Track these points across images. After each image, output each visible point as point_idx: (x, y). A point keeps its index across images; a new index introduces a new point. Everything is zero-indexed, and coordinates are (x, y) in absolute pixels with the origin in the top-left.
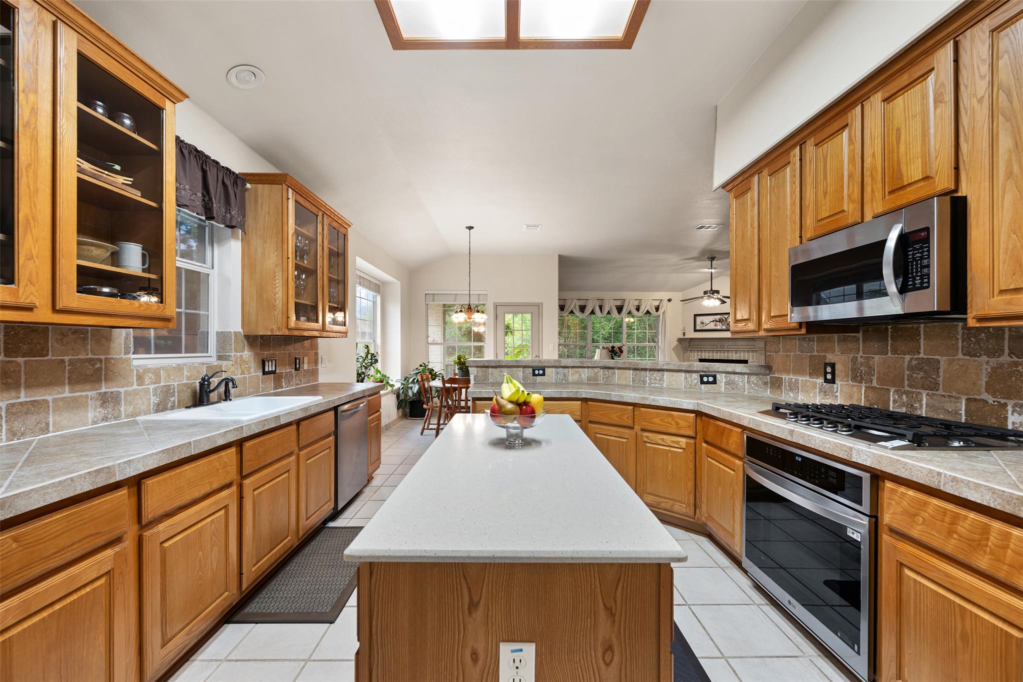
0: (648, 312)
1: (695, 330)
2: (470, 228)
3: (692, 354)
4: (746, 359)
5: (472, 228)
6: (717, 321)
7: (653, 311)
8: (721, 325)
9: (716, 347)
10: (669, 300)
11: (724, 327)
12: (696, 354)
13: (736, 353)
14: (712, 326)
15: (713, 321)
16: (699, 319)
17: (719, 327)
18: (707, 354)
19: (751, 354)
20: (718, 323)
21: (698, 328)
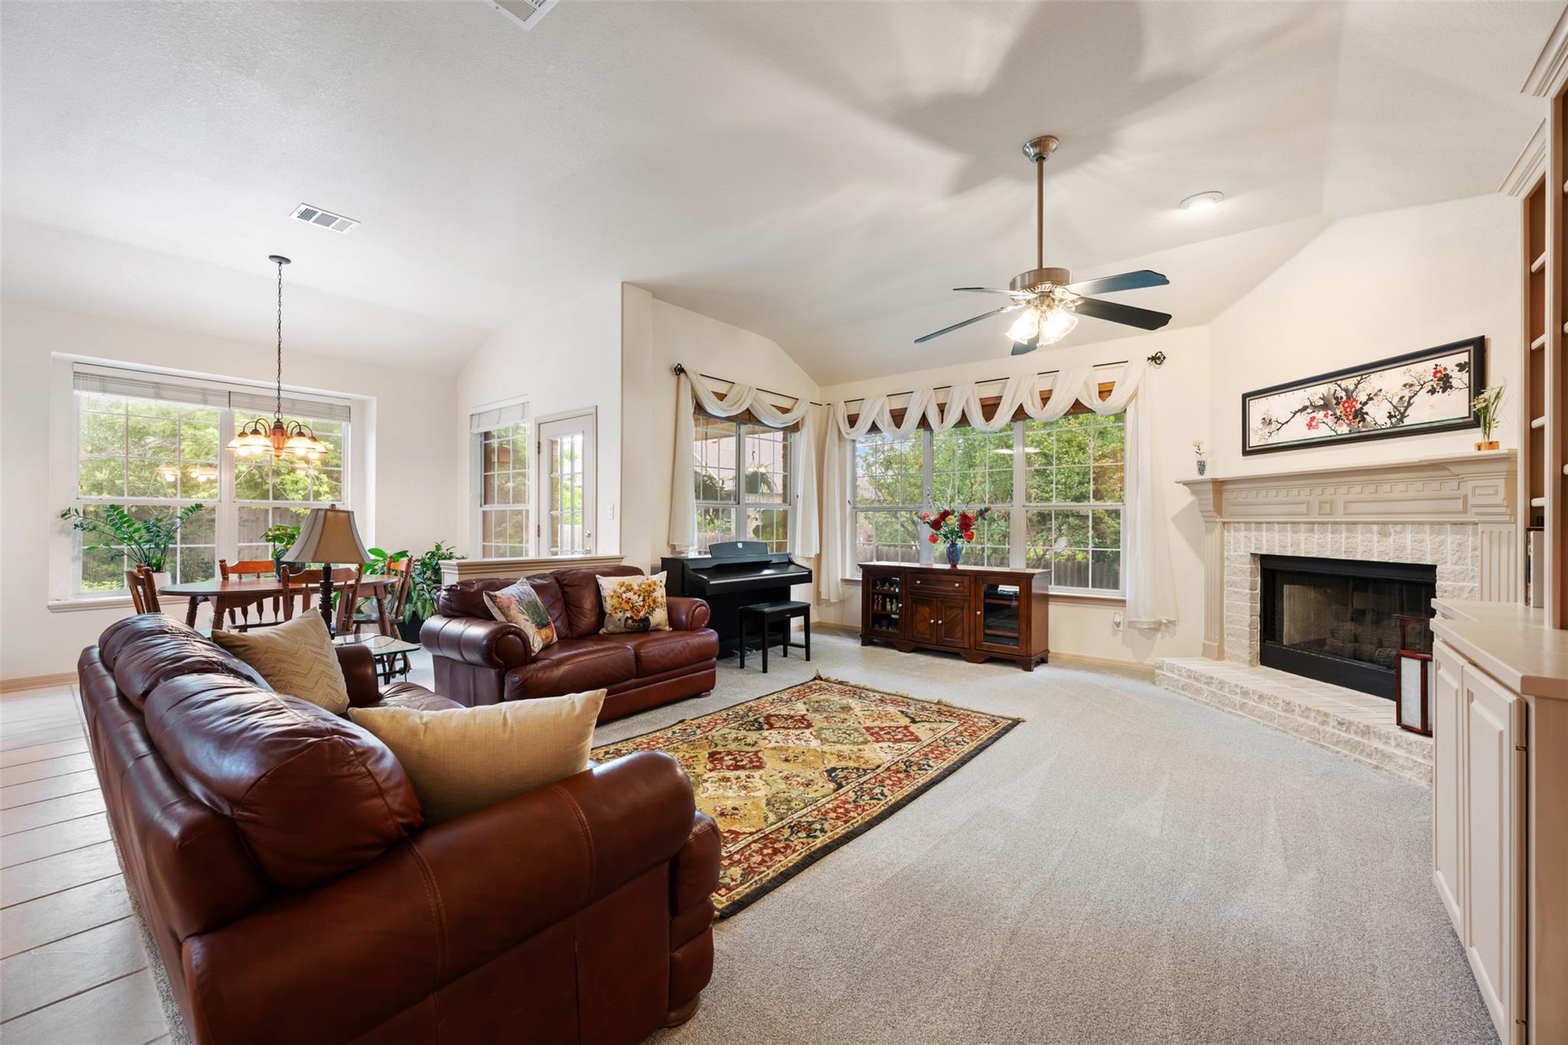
0: (1078, 408)
1: (1247, 452)
2: (282, 260)
3: (1230, 536)
4: (1428, 561)
5: (288, 261)
6: (1316, 408)
7: (1092, 400)
8: (1330, 420)
9: (1303, 508)
10: (1157, 359)
11: (1343, 429)
12: (1242, 534)
13: (1384, 534)
14: (1298, 432)
15: (1305, 408)
16: (1257, 408)
17: (1323, 432)
18: (1277, 536)
19: (1450, 539)
20: (1320, 415)
21: (1255, 441)
